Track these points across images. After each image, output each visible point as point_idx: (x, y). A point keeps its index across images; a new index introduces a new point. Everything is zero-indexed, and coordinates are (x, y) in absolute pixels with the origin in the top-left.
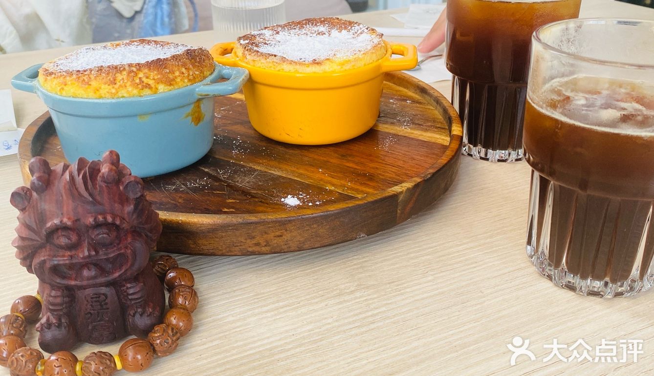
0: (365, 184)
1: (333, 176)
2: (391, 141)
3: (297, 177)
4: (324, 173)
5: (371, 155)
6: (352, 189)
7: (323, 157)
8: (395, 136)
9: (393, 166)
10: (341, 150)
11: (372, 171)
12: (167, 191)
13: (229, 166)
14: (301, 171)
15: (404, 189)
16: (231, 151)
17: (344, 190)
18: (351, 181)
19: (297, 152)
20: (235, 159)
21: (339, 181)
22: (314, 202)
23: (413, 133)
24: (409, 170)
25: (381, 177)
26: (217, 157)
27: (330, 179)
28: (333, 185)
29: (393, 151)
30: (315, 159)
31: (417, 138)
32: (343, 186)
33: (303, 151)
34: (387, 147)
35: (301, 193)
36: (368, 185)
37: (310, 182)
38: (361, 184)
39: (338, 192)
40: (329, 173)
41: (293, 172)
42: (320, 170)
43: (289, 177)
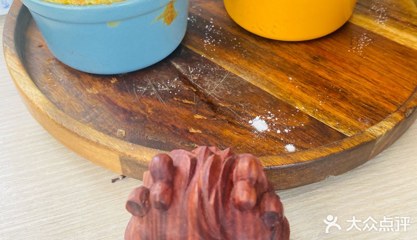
0: (337, 105)
1: (304, 89)
2: (366, 42)
3: (266, 86)
4: (293, 84)
5: (343, 61)
6: (323, 111)
7: (294, 58)
8: (370, 34)
9: (368, 81)
10: (312, 49)
11: (345, 85)
12: (138, 94)
13: (200, 61)
14: (271, 78)
16: (203, 41)
17: (314, 112)
18: (323, 99)
19: (267, 47)
20: (207, 53)
21: (309, 97)
22: (282, 127)
23: (387, 31)
24: (384, 88)
25: (354, 95)
26: (189, 47)
27: (300, 93)
28: (304, 103)
29: (368, 56)
30: (285, 61)
31: (392, 39)
32: (313, 106)
33: (274, 46)
34: (361, 50)
35: (269, 112)
36: (340, 108)
37: (280, 96)
38: (335, 105)
39: (308, 116)
40: (300, 83)
41: (263, 78)
42: (291, 78)
43: (259, 85)
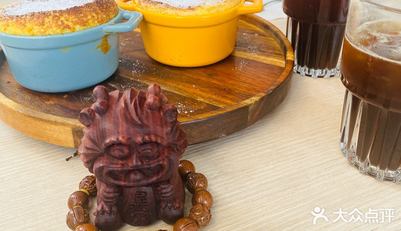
0: (225, 96)
1: (203, 91)
2: (244, 64)
3: (177, 91)
4: (196, 88)
5: (229, 75)
6: (216, 100)
7: (196, 76)
8: (247, 60)
9: (245, 83)
10: (209, 71)
11: (230, 87)
12: (84, 101)
13: (130, 82)
14: (180, 87)
15: (253, 102)
16: (131, 72)
17: (210, 101)
18: (215, 94)
19: (178, 72)
20: (134, 77)
21: (206, 94)
22: (188, 110)
23: (259, 58)
24: (256, 86)
25: (236, 91)
26: (121, 75)
27: (200, 93)
28: (203, 97)
29: (245, 71)
30: (190, 78)
31: (262, 62)
32: (209, 98)
33: (182, 71)
34: (241, 68)
35: (179, 103)
36: (227, 98)
37: (187, 95)
38: (223, 97)
39: (206, 103)
40: (200, 88)
41: (175, 87)
42: (194, 86)
43: (171, 91)
